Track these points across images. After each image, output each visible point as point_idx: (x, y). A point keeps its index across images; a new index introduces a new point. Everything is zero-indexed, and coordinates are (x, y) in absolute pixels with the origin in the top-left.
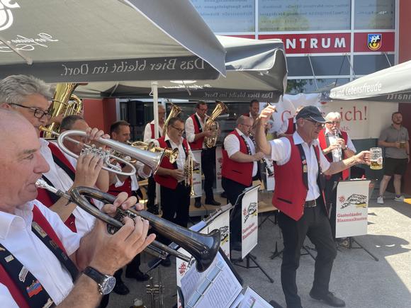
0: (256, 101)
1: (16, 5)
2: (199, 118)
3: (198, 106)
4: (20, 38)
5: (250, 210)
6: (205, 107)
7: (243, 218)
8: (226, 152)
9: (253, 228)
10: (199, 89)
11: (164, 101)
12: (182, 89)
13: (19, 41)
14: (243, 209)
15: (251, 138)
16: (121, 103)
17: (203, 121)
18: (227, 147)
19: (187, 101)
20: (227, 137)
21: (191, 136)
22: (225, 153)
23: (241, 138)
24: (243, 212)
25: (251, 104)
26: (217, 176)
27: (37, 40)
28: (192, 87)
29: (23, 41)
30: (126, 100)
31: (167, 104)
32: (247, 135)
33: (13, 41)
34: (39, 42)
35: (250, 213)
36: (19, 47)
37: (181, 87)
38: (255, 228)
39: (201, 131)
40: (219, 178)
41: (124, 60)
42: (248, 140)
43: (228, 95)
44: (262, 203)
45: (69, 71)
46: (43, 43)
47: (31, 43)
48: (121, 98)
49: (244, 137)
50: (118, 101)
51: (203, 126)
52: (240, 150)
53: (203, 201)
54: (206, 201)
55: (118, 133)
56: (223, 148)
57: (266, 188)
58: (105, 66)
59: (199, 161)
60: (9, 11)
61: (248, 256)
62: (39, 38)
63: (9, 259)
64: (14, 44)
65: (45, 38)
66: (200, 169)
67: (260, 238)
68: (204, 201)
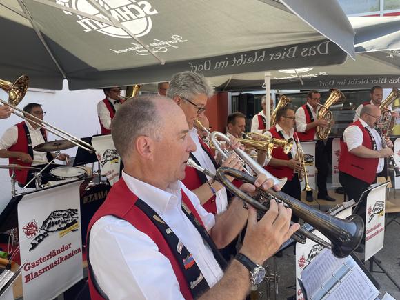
0: (379, 87)
1: (155, 12)
2: (311, 107)
3: (310, 95)
4: (156, 42)
5: (376, 209)
6: (318, 96)
7: (368, 217)
8: (346, 144)
9: (378, 229)
10: (313, 78)
11: (274, 92)
12: (295, 79)
13: (155, 44)
14: (367, 208)
15: (378, 130)
16: (232, 97)
17: (315, 111)
18: (347, 139)
19: (298, 91)
20: (348, 128)
21: (303, 126)
22: (344, 146)
23: (365, 130)
24: (367, 211)
25: (372, 91)
26: (333, 169)
27: (170, 42)
28: (306, 76)
29: (159, 44)
30: (237, 94)
31: (277, 96)
32: (372, 127)
33: (151, 45)
34: (171, 44)
35: (376, 212)
36: (155, 50)
37: (294, 77)
38: (382, 230)
39: (313, 121)
40: (335, 172)
41: (243, 53)
42: (373, 132)
43: (347, 82)
44: (389, 203)
45: (194, 68)
46: (175, 44)
47: (165, 45)
48: (232, 92)
49: (369, 129)
50: (230, 94)
51: (315, 116)
52: (363, 144)
53: (315, 195)
54: (318, 195)
55: (234, 125)
56: (342, 139)
57: (393, 186)
58: (226, 61)
59: (313, 153)
60: (149, 18)
61: (372, 260)
62: (172, 40)
63: (168, 232)
64: (151, 47)
65: (177, 39)
66: (314, 161)
67: (386, 241)
68: (316, 197)
